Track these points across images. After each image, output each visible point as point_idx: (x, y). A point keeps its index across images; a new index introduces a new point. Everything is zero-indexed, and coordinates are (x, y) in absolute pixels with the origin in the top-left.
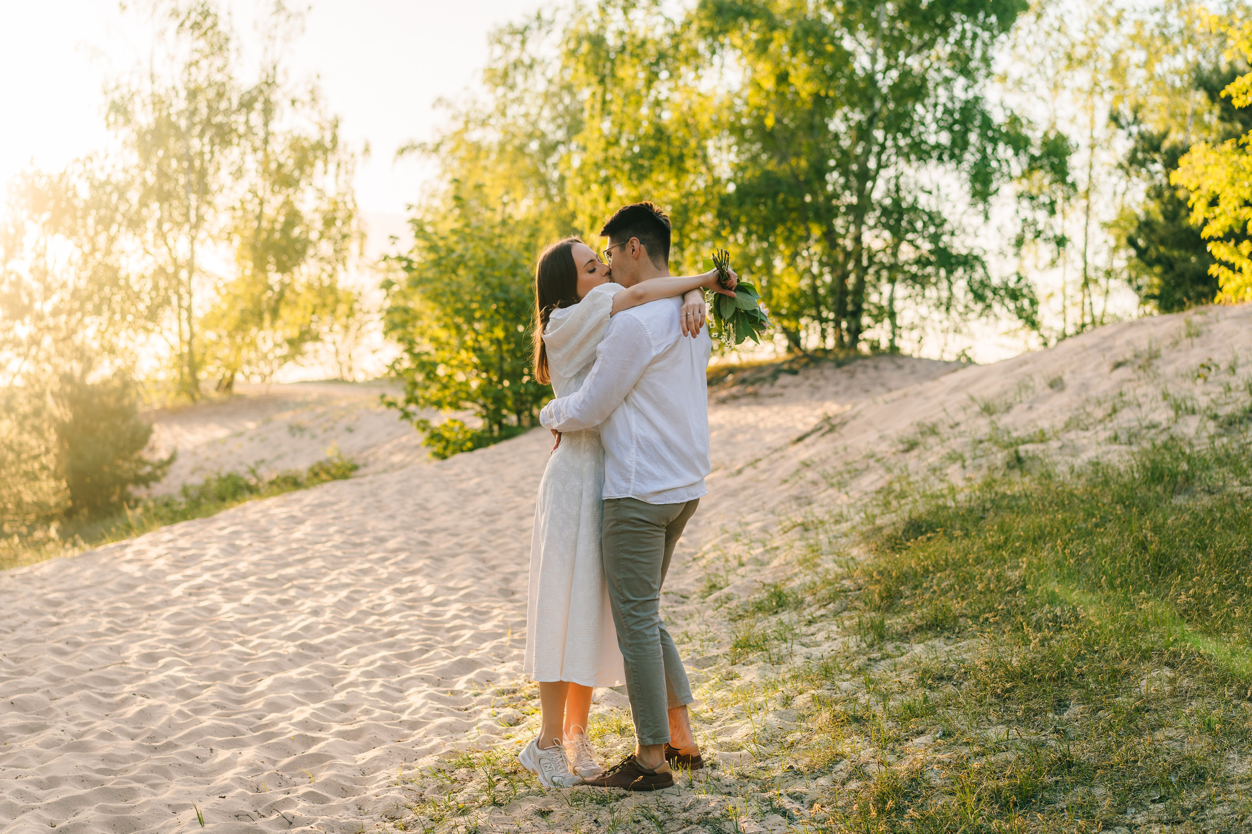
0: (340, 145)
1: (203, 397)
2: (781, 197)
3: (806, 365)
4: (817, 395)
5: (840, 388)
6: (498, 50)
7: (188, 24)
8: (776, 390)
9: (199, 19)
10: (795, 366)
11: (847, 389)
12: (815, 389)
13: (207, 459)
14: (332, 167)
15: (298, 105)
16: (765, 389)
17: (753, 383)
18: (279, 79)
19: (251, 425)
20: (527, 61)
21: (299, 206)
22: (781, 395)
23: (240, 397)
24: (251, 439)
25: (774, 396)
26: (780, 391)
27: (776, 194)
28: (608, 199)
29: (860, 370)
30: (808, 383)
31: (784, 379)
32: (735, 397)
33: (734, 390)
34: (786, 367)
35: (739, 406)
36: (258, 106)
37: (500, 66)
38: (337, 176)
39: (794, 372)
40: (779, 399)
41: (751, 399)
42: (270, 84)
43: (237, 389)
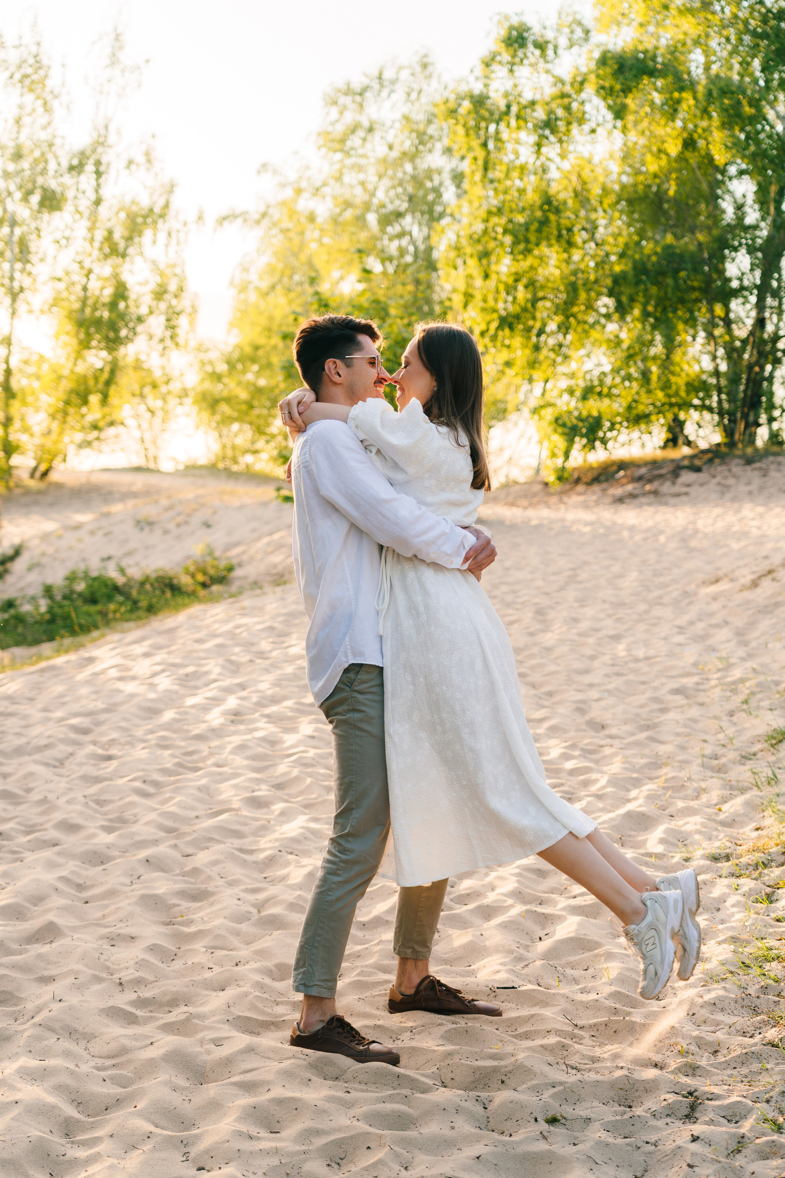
0: (172, 212)
1: (18, 486)
2: (683, 274)
3: (711, 461)
4: (728, 496)
5: (753, 487)
6: (334, 113)
7: (17, 76)
8: (677, 489)
9: (29, 71)
10: (697, 462)
11: (761, 489)
12: (724, 488)
13: (43, 554)
14: (162, 236)
15: (133, 167)
16: (666, 487)
17: (650, 481)
18: (112, 139)
19: (84, 518)
20: (366, 124)
21: (128, 278)
22: (686, 494)
23: (59, 486)
24: (92, 533)
25: (678, 495)
26: (684, 490)
27: (677, 271)
28: (486, 276)
29: (773, 467)
30: (715, 481)
31: (687, 477)
32: (633, 496)
33: (630, 488)
34: (686, 463)
35: (641, 506)
36: (90, 168)
37: (339, 129)
38: (167, 245)
39: (698, 470)
40: (684, 498)
41: (651, 498)
42: (100, 143)
43: (54, 477)
